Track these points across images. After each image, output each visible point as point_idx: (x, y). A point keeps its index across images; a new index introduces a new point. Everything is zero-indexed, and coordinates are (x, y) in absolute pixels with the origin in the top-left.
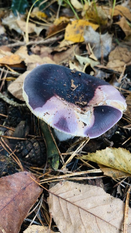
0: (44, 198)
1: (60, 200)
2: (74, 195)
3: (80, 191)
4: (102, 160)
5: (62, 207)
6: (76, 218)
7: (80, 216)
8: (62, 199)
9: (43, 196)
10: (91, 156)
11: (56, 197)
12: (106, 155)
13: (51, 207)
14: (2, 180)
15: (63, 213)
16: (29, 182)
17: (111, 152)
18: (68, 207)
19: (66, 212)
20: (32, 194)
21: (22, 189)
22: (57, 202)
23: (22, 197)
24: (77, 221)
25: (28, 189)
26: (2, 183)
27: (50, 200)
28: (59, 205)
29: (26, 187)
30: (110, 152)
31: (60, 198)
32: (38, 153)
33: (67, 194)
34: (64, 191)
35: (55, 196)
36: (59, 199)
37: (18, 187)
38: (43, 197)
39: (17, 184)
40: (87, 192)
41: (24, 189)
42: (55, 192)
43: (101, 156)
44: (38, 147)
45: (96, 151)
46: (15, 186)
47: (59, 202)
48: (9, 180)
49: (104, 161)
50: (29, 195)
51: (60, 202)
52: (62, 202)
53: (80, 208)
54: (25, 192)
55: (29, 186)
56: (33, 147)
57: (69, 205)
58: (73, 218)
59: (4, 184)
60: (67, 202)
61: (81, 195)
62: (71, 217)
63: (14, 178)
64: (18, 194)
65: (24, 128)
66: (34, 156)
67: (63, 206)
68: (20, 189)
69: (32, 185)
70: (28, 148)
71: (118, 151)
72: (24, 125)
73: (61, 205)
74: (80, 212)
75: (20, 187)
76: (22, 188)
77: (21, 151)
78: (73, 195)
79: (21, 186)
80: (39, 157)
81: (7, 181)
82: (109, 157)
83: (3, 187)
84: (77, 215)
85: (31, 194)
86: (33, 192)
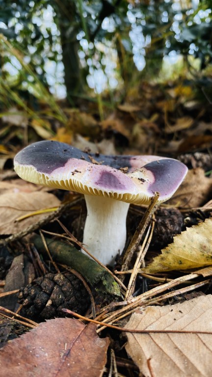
0: (117, 360)
1: (153, 337)
2: (175, 319)
3: (180, 311)
4: (189, 252)
5: (163, 348)
6: (202, 356)
7: (207, 348)
8: (157, 334)
9: (113, 354)
10: (167, 253)
11: (143, 336)
12: (192, 241)
13: (140, 361)
14: (13, 347)
15: (171, 360)
16: (72, 336)
17: (197, 233)
18: (176, 344)
19: (178, 355)
20: (89, 359)
21: (63, 356)
22: (150, 343)
23: (70, 373)
24: (207, 362)
25: (75, 351)
26: (13, 358)
27: (132, 347)
28: (157, 349)
29: (70, 350)
30: (195, 233)
31: (153, 334)
32: (68, 291)
33: (161, 323)
34: (153, 320)
35: (139, 335)
36: (150, 337)
37: (53, 357)
38: (114, 356)
39: (47, 349)
40: (194, 309)
41: (68, 354)
42: (136, 328)
43: (185, 246)
44: (64, 280)
45: (173, 240)
46: (46, 354)
47: (153, 344)
48: (29, 344)
49: (194, 253)
50: (83, 363)
51: (156, 341)
52: (160, 339)
53: (199, 335)
54: (72, 360)
55: (76, 344)
56: (55, 283)
57: (175, 338)
58: (197, 359)
59: (18, 357)
60: (169, 334)
61: (186, 316)
62: (192, 359)
63: (38, 337)
64: (56, 372)
65: (24, 269)
66: (62, 299)
67: (164, 346)
68: (57, 358)
69: (81, 340)
70: (45, 287)
71: (206, 226)
72: (22, 264)
73: (160, 345)
74: (204, 341)
75: (58, 354)
76: (62, 354)
77: (33, 298)
78: (174, 321)
79: (60, 351)
80: (73, 299)
81: (24, 348)
82: (198, 242)
83: (18, 368)
84: (201, 349)
85: (86, 357)
86: (89, 353)
